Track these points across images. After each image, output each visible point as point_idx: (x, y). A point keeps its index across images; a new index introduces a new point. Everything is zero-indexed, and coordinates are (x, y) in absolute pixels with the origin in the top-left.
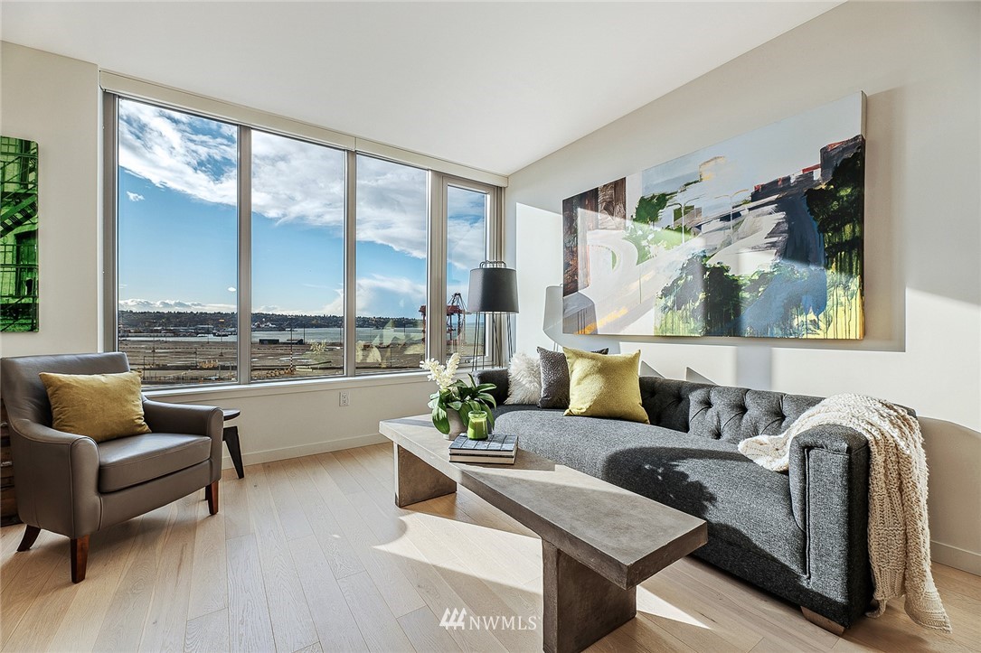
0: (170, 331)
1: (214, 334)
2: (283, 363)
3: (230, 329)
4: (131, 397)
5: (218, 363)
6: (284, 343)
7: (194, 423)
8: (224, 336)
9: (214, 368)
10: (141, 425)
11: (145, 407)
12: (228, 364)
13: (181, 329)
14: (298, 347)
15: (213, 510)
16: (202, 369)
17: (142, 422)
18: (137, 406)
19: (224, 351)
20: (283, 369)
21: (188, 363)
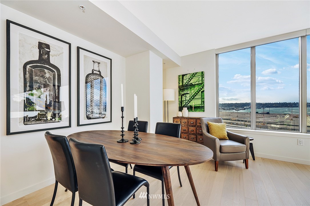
0: (223, 109)
1: (235, 110)
2: (260, 121)
3: (240, 108)
4: (224, 129)
5: (236, 119)
6: (260, 113)
7: (241, 140)
8: (238, 110)
9: (235, 120)
10: (227, 137)
11: (227, 132)
12: (240, 119)
13: (226, 108)
14: (267, 115)
15: (247, 167)
16: (231, 120)
17: (227, 136)
18: (226, 132)
19: (238, 115)
20: (260, 123)
21: (228, 118)
